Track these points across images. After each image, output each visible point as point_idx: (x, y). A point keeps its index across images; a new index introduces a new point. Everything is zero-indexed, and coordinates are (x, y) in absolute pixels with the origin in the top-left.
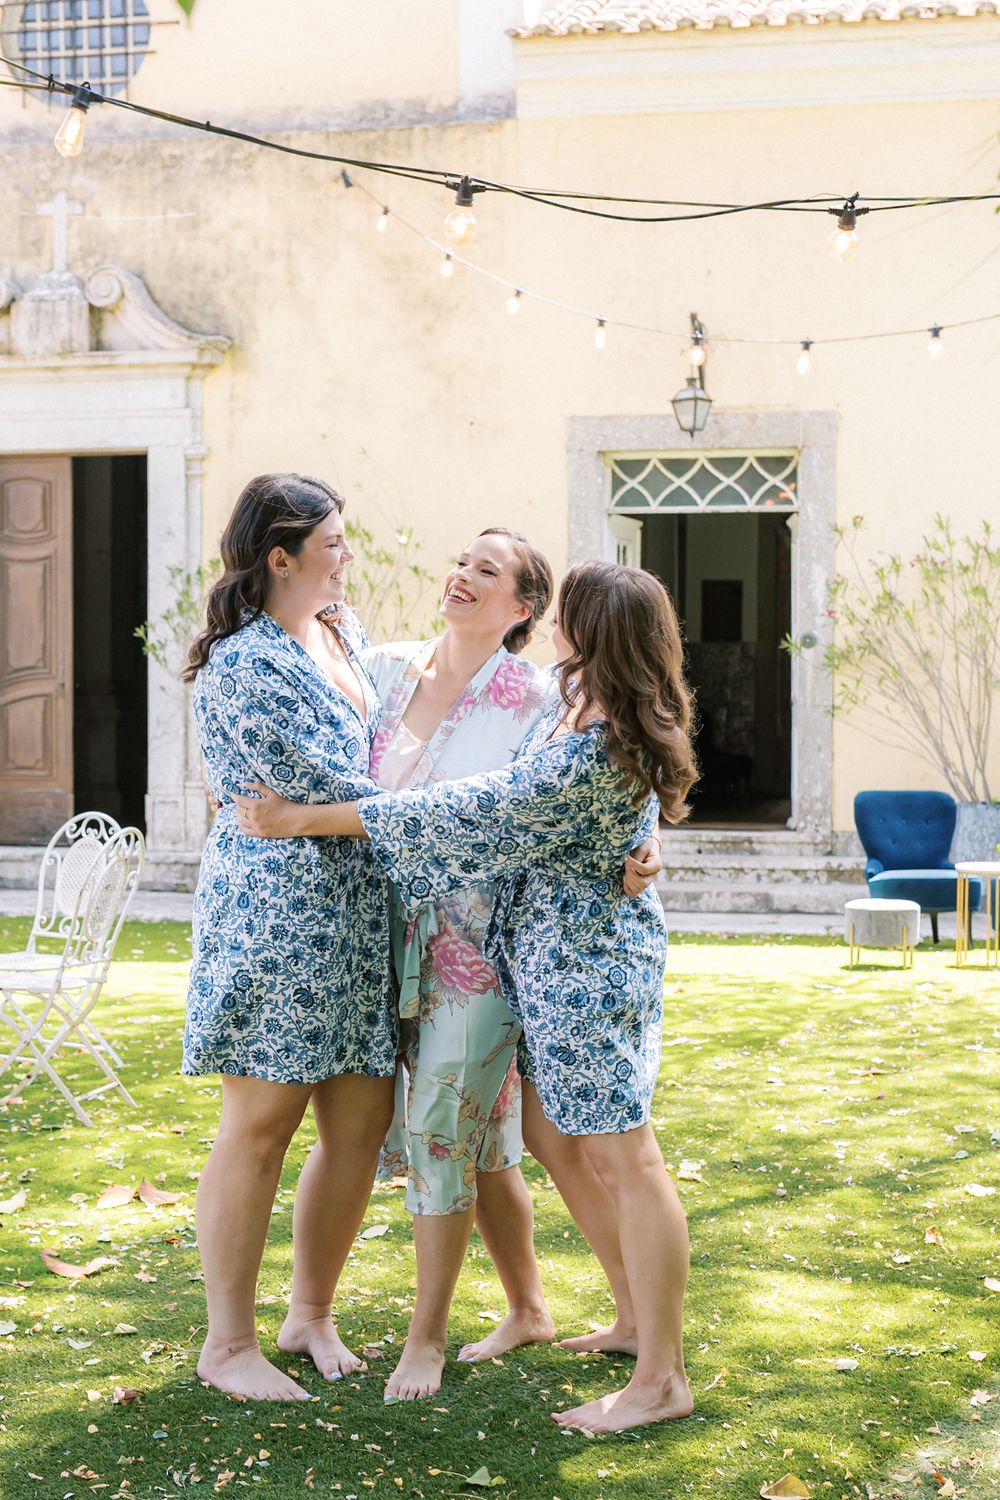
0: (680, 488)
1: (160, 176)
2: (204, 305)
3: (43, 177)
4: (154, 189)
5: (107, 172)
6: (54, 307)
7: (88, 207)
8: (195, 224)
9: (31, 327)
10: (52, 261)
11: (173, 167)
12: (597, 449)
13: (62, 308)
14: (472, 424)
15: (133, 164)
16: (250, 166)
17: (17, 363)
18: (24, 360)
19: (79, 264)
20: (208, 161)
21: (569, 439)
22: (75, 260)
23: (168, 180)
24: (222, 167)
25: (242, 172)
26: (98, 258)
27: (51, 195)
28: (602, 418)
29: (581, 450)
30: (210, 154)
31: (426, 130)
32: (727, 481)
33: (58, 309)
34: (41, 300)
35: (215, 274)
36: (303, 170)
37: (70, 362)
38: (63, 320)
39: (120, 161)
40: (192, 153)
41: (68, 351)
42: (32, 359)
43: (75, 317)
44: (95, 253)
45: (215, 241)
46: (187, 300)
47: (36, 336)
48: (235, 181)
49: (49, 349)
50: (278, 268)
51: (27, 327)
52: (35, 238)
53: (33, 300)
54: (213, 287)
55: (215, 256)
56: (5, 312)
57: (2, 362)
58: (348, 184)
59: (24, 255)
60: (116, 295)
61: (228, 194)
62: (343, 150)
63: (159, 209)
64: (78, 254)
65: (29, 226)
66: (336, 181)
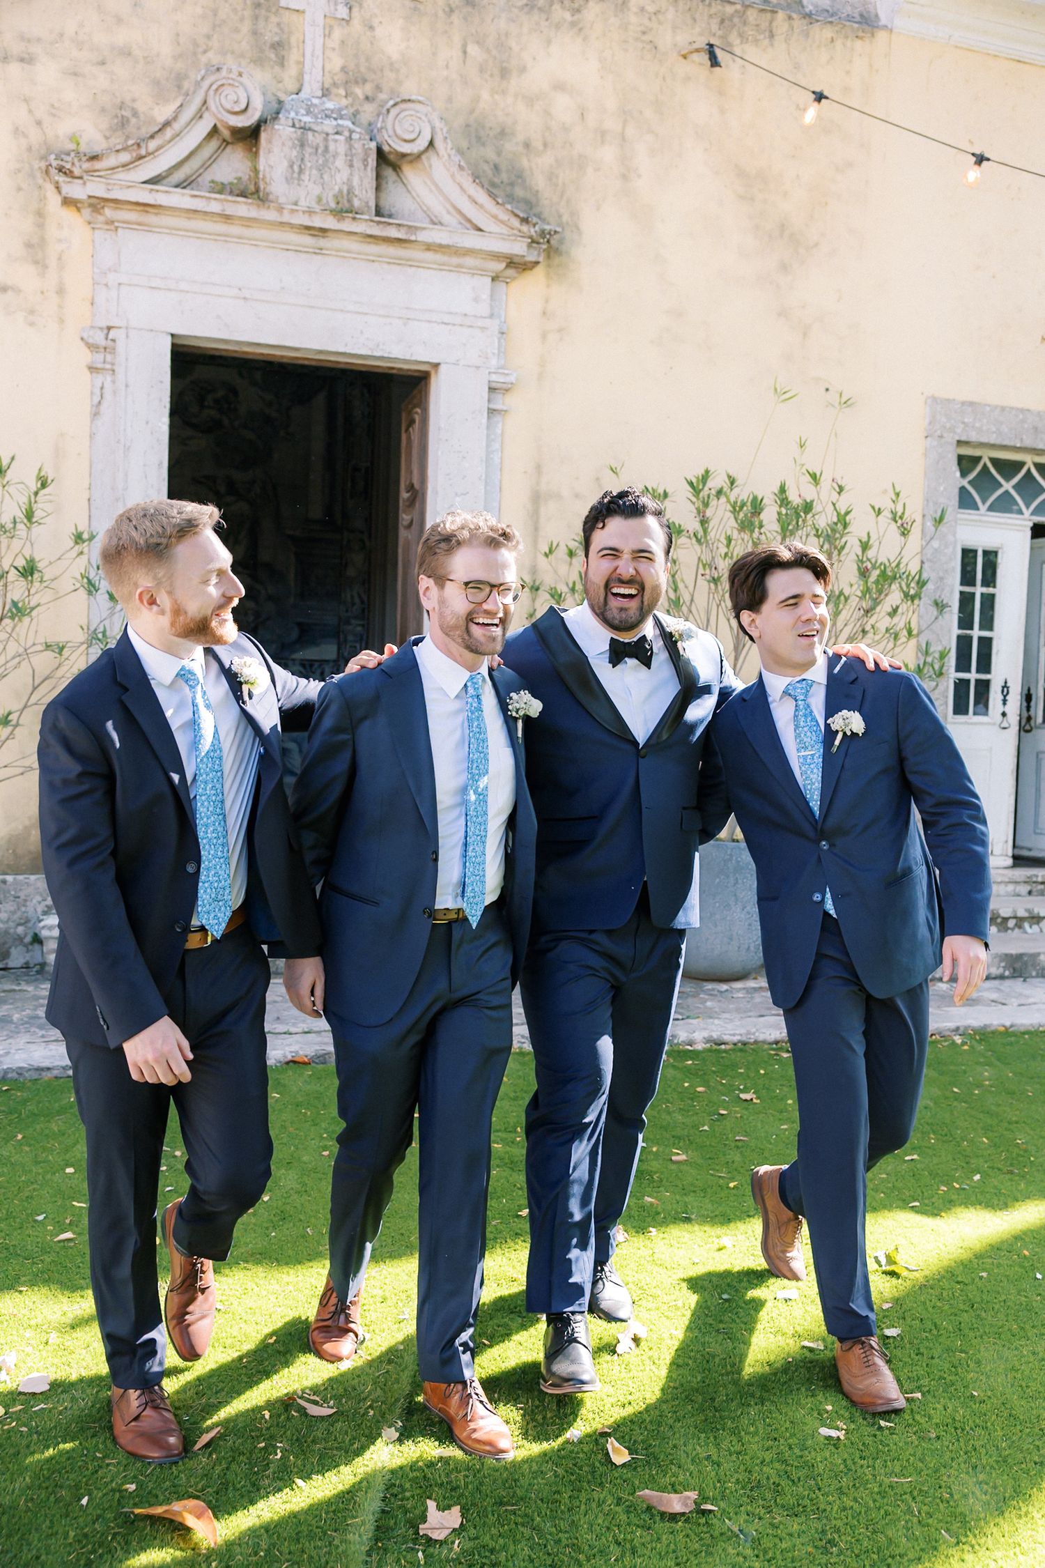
0: (1007, 493)
2: (512, 184)
6: (326, 140)
7: (355, 10)
8: (504, 73)
9: (291, 167)
10: (300, 78)
12: (958, 438)
13: (339, 145)
14: (827, 390)
16: (578, 11)
17: (270, 215)
18: (280, 209)
19: (342, 92)
21: (930, 423)
22: (335, 85)
25: (568, 16)
26: (368, 88)
28: (963, 403)
29: (941, 437)
31: (790, 18)
33: (332, 147)
34: (304, 128)
36: (644, 33)
37: (347, 225)
38: (340, 162)
41: (344, 210)
42: (293, 211)
43: (357, 163)
44: (365, 81)
45: (530, 101)
46: (490, 173)
47: (299, 179)
48: (558, 27)
49: (319, 200)
50: (608, 154)
51: (286, 164)
52: (276, 39)
53: (294, 126)
54: (525, 162)
55: (527, 122)
56: (250, 136)
57: (243, 208)
58: (714, 62)
59: (259, 61)
60: (422, 143)
61: (549, 42)
62: (695, 20)
63: (457, 39)
64: (340, 78)
65: (267, 19)
66: (685, 57)
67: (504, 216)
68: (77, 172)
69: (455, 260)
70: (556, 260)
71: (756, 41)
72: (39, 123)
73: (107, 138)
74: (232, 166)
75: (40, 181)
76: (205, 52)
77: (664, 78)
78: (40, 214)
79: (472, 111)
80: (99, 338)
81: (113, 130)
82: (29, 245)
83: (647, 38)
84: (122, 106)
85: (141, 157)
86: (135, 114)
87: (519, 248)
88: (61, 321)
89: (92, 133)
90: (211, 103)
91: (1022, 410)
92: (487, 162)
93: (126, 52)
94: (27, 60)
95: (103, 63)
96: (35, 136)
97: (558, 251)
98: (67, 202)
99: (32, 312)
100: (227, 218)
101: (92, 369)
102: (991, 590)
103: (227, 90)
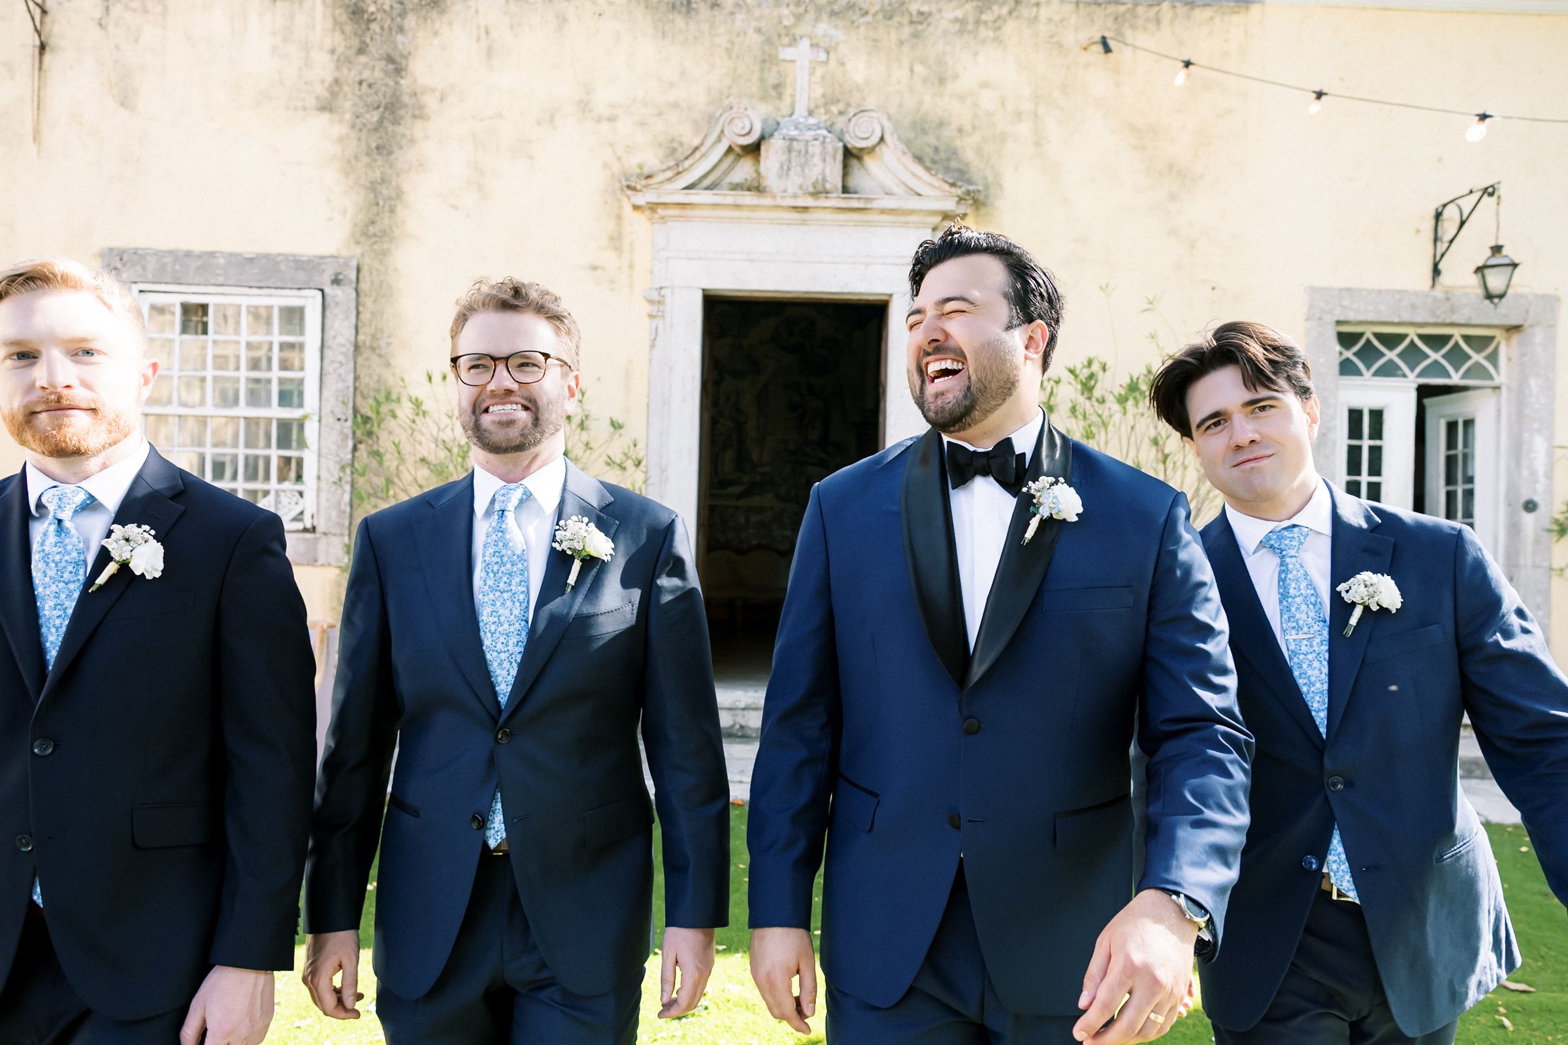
0: (1391, 361)
1: (907, 31)
2: (949, 159)
3: (786, 22)
4: (901, 43)
5: (853, 22)
6: (806, 145)
7: (832, 55)
8: (942, 81)
9: (782, 166)
10: (793, 106)
11: (921, 23)
12: (1336, 318)
13: (816, 148)
14: (1213, 289)
15: (880, 16)
16: (999, 28)
17: (767, 201)
18: (774, 197)
19: (822, 111)
20: (956, 20)
21: (1309, 308)
22: (817, 107)
23: (916, 35)
24: (970, 27)
25: (991, 34)
26: (841, 106)
27: (794, 41)
28: (1341, 290)
29: (1320, 319)
30: (959, 14)
31: (1174, 7)
32: (1435, 356)
33: (810, 150)
34: (792, 139)
35: (960, 130)
36: (1051, 37)
37: (822, 203)
38: (817, 160)
39: (867, 13)
40: (940, 11)
41: (819, 192)
42: (783, 197)
43: (829, 159)
44: (839, 101)
45: (962, 98)
46: (931, 154)
47: (787, 174)
48: (983, 42)
49: (801, 187)
50: (1024, 129)
51: (778, 165)
52: (776, 82)
53: (784, 139)
54: (958, 143)
55: (960, 114)
56: (754, 150)
57: (748, 198)
58: (1107, 49)
59: (764, 98)
60: (875, 139)
61: (976, 54)
62: (1093, 21)
63: (906, 63)
64: (821, 102)
65: (770, 69)
66: (1085, 49)
67: (937, 183)
68: (638, 187)
69: (902, 219)
70: (983, 211)
71: (1145, 29)
72: (619, 159)
73: (662, 162)
74: (744, 170)
75: (620, 196)
76: (728, 97)
77: (1068, 68)
78: (619, 217)
79: (918, 111)
80: (655, 296)
81: (667, 156)
82: (611, 238)
83: (1054, 40)
84: (673, 140)
85: (679, 173)
86: (681, 144)
87: (950, 205)
88: (631, 286)
89: (652, 159)
90: (726, 131)
91: (1399, 292)
92: (929, 146)
93: (676, 105)
94: (612, 119)
95: (660, 114)
96: (616, 168)
97: (984, 204)
98: (636, 208)
99: (613, 282)
100: (738, 207)
101: (651, 316)
102: (1377, 443)
103: (736, 121)
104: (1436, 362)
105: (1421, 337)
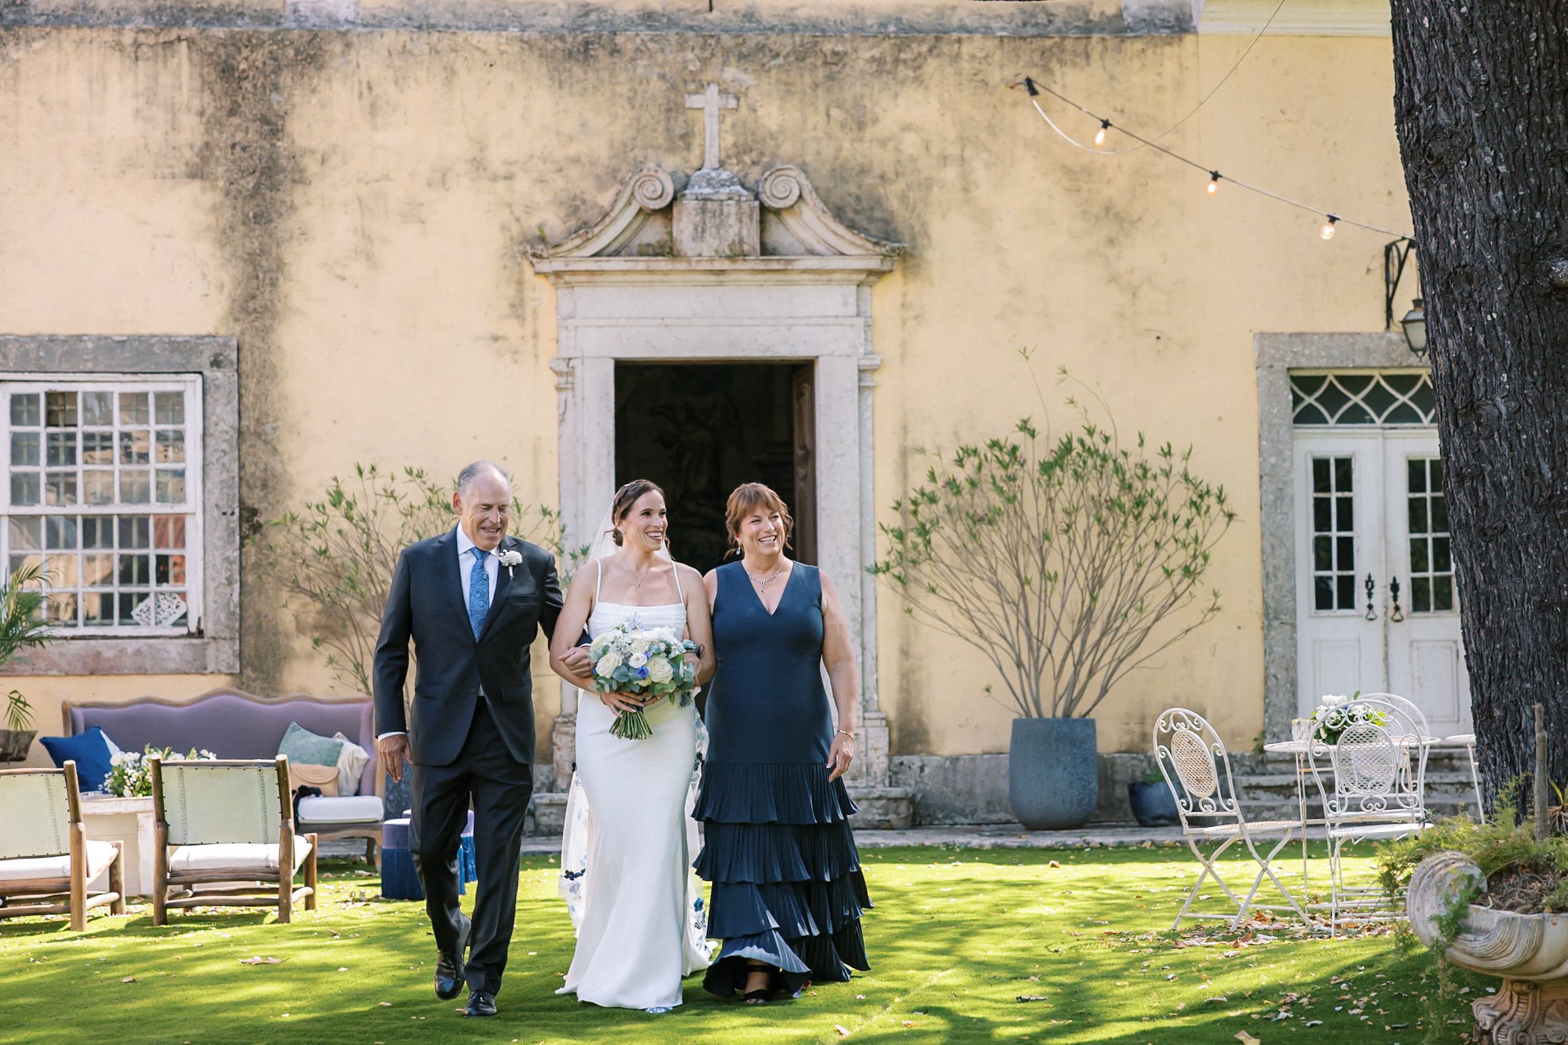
0: (1356, 405)
1: (821, 73)
2: (872, 209)
3: (691, 68)
4: (816, 86)
5: (763, 65)
6: (721, 205)
7: (742, 100)
8: (861, 126)
9: (696, 229)
10: (702, 157)
11: (836, 64)
12: (1287, 366)
13: (731, 208)
14: (1158, 338)
15: (792, 58)
16: (919, 67)
17: (682, 266)
18: (689, 262)
19: (734, 161)
20: (873, 59)
21: (1259, 356)
22: (729, 157)
23: (830, 77)
24: (888, 67)
25: (911, 73)
26: (754, 155)
27: (701, 88)
28: (1291, 335)
29: (1271, 366)
30: (876, 53)
31: (1103, 40)
32: (1402, 399)
33: (726, 210)
34: (706, 199)
35: (882, 177)
36: (975, 74)
37: (740, 265)
38: (732, 220)
39: (778, 55)
40: (855, 50)
41: (737, 254)
42: (698, 261)
43: (745, 219)
44: (751, 150)
45: (883, 143)
46: (854, 204)
47: (702, 237)
48: (903, 82)
49: (717, 251)
50: (951, 174)
51: (691, 227)
52: (684, 131)
53: (697, 199)
54: (881, 191)
55: (882, 159)
56: (667, 212)
57: (662, 264)
58: (1033, 92)
59: (671, 150)
60: (794, 197)
61: (896, 95)
62: (1018, 56)
63: (822, 107)
64: (732, 151)
65: (676, 118)
66: (1012, 88)
67: (860, 242)
68: (545, 255)
69: (825, 277)
70: (911, 262)
71: (1074, 65)
72: (518, 220)
73: (564, 222)
74: (653, 233)
75: (519, 259)
76: (632, 150)
77: (995, 107)
78: (520, 283)
79: (836, 158)
80: (563, 367)
81: (569, 216)
82: (512, 306)
83: (979, 78)
84: (575, 198)
85: (588, 240)
86: (584, 202)
87: (874, 264)
88: (536, 357)
89: (554, 222)
90: (637, 195)
91: (1352, 334)
92: (850, 195)
93: (576, 160)
94: (509, 177)
95: (560, 170)
96: (515, 229)
97: (912, 256)
98: (538, 273)
99: (516, 353)
100: (651, 272)
101: (559, 389)
102: (1346, 494)
103: (648, 184)
104: (1404, 405)
105: (1386, 378)
